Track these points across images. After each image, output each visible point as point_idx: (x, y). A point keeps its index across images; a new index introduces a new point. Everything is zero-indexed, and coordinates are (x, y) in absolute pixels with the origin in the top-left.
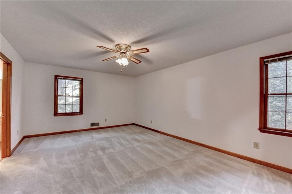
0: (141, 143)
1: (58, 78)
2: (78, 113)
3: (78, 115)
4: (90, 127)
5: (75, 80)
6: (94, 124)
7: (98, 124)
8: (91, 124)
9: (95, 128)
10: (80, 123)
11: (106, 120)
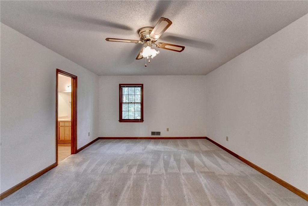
0: (194, 170)
1: (122, 86)
2: (138, 120)
3: (138, 122)
4: (150, 136)
5: (136, 87)
6: (155, 132)
7: (159, 133)
8: (152, 132)
9: (156, 137)
10: (141, 130)
11: (168, 130)
